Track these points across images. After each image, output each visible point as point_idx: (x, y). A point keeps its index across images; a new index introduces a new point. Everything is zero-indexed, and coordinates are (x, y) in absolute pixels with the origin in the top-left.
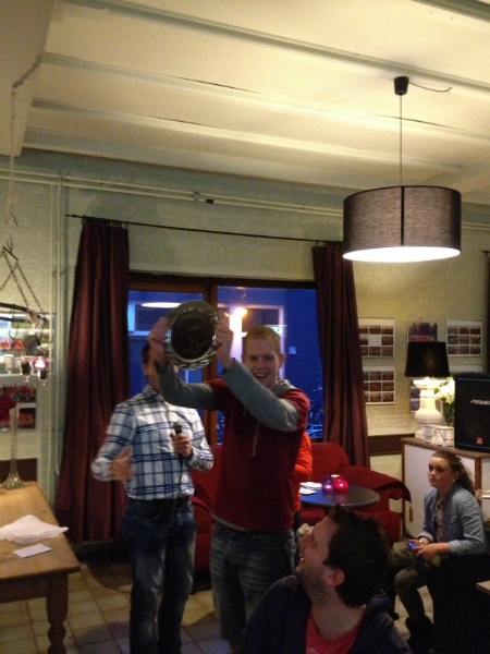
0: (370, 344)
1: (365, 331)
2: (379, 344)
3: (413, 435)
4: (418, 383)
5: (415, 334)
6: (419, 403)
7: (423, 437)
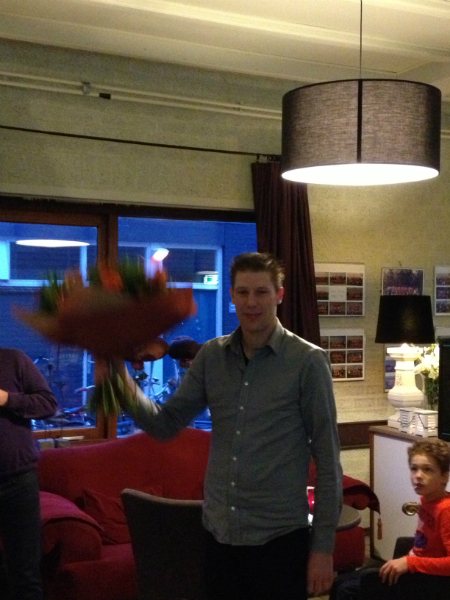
0: (331, 299)
1: (324, 280)
2: (343, 298)
3: (385, 423)
4: (393, 351)
5: (391, 285)
6: (393, 378)
7: (397, 425)
